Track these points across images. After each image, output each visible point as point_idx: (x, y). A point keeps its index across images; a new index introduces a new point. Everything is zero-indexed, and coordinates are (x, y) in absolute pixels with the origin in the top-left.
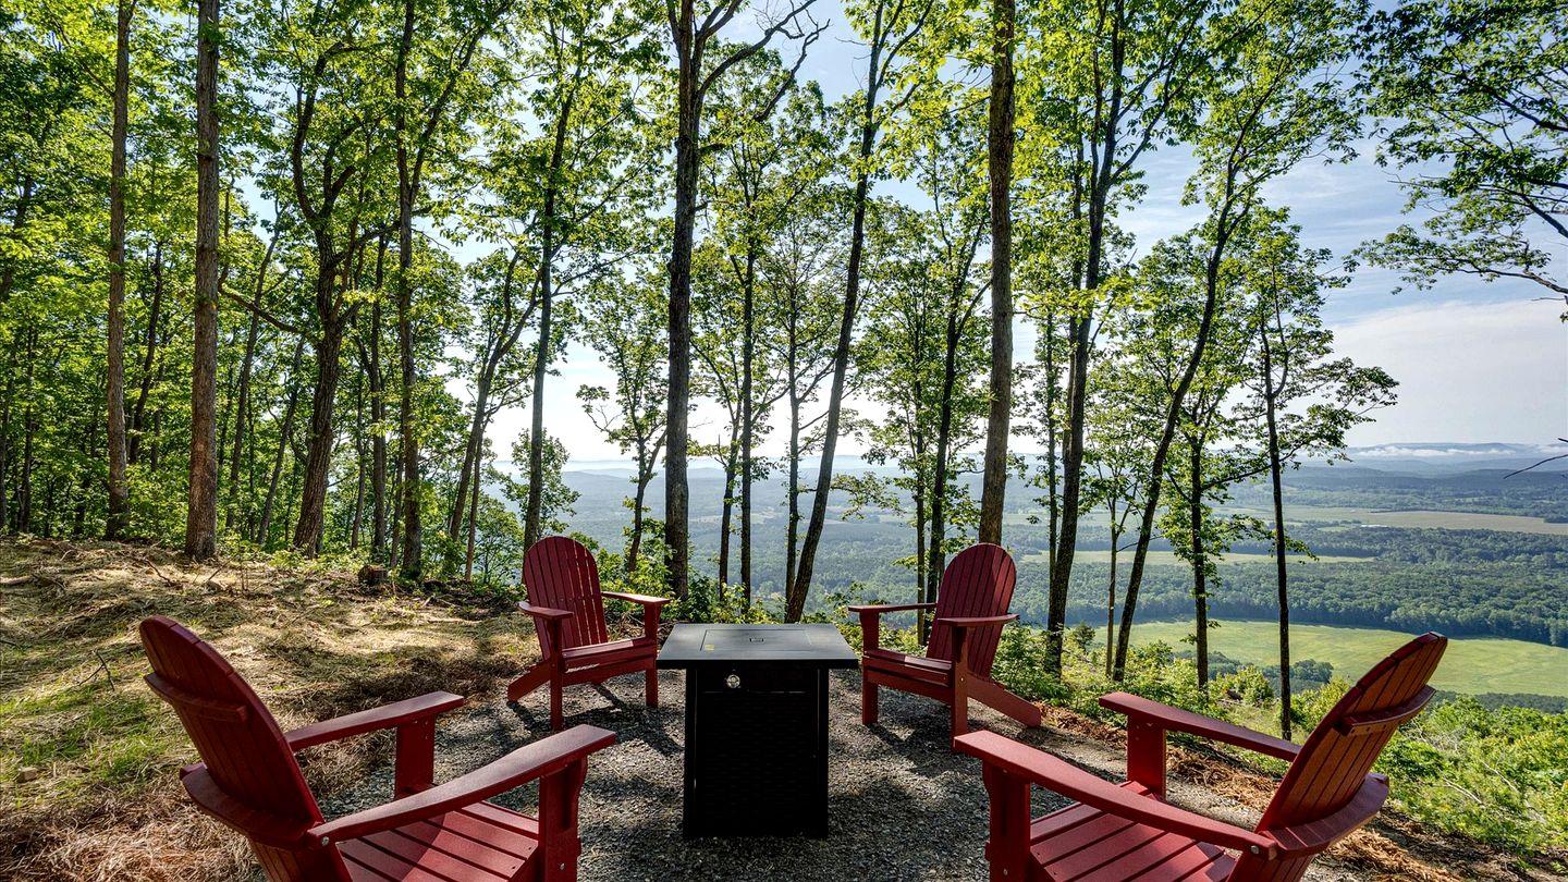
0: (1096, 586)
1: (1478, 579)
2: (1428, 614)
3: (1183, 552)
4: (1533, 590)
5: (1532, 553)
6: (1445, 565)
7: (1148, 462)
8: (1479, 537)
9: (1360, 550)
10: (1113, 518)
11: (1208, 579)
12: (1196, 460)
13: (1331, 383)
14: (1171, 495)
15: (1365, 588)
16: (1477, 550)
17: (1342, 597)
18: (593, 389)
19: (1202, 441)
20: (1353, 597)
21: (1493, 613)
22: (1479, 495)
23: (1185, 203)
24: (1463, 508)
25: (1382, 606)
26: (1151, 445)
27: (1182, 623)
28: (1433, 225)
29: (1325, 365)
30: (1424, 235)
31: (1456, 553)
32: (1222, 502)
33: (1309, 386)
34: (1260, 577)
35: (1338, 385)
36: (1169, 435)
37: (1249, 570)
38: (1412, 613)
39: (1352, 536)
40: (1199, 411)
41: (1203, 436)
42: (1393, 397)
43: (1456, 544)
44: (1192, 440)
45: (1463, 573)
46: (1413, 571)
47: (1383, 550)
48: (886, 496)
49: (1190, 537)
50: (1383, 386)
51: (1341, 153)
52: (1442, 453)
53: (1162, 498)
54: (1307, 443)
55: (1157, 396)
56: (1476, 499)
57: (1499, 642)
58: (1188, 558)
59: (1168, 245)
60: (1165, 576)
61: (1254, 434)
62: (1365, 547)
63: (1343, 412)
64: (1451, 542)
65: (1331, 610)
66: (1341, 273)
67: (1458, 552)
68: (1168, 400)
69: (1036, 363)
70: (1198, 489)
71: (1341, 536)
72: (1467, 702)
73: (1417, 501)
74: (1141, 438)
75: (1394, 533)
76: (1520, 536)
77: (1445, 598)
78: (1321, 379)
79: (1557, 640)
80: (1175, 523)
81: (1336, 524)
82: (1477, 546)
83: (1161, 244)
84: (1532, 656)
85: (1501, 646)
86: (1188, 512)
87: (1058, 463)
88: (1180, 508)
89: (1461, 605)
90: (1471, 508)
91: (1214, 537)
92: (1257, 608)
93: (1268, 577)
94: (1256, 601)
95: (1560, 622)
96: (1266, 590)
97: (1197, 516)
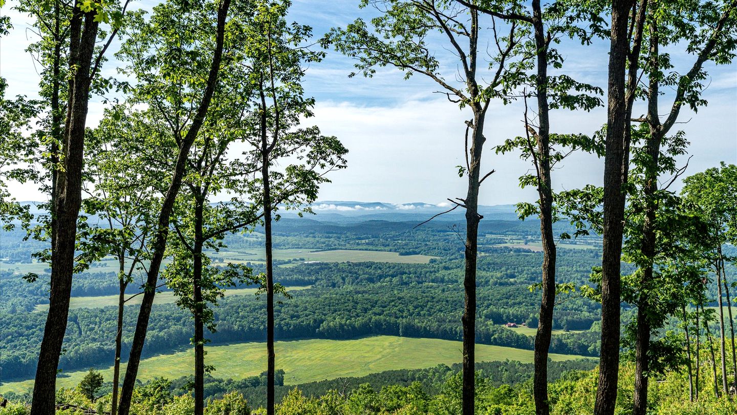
0: (108, 329)
1: (366, 296)
2: (340, 324)
4: (393, 301)
5: (393, 276)
6: (351, 288)
7: (155, 212)
8: (368, 267)
9: (303, 280)
10: (122, 268)
12: (199, 211)
13: (304, 147)
14: (176, 245)
15: (306, 309)
16: (367, 276)
17: (292, 317)
19: (205, 194)
20: (298, 317)
21: (374, 318)
22: (368, 238)
24: (360, 247)
25: (315, 321)
26: (159, 195)
27: (180, 353)
28: (377, 22)
29: (300, 130)
30: (371, 30)
31: (356, 279)
32: (217, 250)
33: (289, 148)
34: (239, 307)
35: (308, 149)
36: (176, 185)
37: (232, 302)
38: (331, 324)
39: (298, 270)
40: (203, 164)
41: (206, 188)
42: (345, 162)
43: (356, 273)
44: (196, 191)
45: (358, 292)
46: (332, 293)
47: (317, 280)
49: (192, 287)
50: (339, 152)
52: (350, 209)
53: (168, 250)
54: (286, 198)
55: (166, 146)
56: (367, 241)
57: (375, 338)
58: (190, 307)
60: (168, 313)
61: (246, 189)
62: (306, 278)
63: (311, 172)
64: (352, 271)
65: (285, 328)
66: (318, 49)
67: (357, 278)
68: (176, 151)
69: (42, 99)
70: (200, 238)
71: (292, 271)
72: (365, 389)
73: (336, 242)
74: (150, 188)
75: (323, 267)
76: (387, 265)
77: (349, 311)
78: (297, 143)
79: (403, 332)
80: (178, 273)
81: (289, 262)
82: (366, 273)
84: (391, 345)
85: (377, 340)
86: (190, 262)
88: (183, 259)
89: (358, 316)
90: (365, 247)
91: (211, 286)
92: (237, 332)
93: (245, 306)
94: (236, 327)
95: (404, 320)
96: (243, 317)
97: (198, 266)
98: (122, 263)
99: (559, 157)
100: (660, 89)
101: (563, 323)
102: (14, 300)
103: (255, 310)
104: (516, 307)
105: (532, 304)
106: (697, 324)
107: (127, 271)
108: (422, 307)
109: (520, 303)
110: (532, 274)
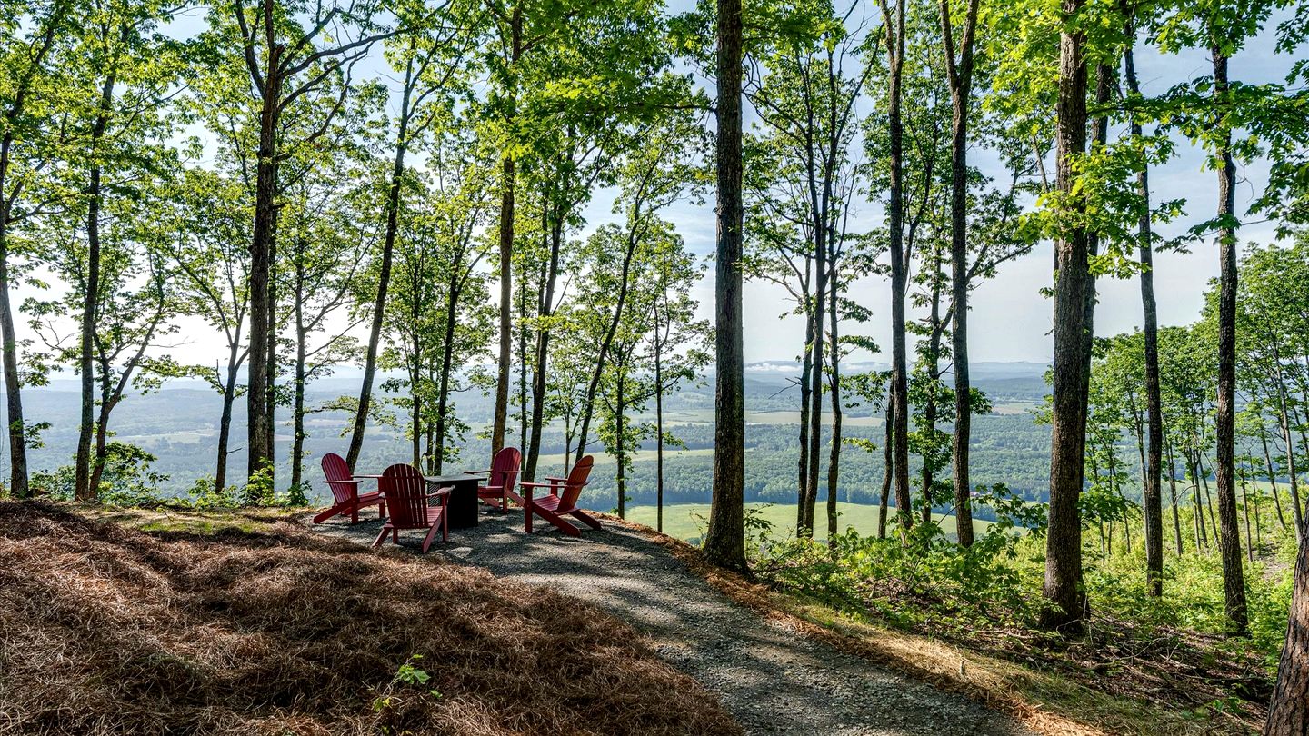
3: (611, 450)
10: (568, 426)
11: (625, 469)
12: (620, 385)
13: (699, 335)
14: (603, 409)
18: (44, 304)
23: (614, 212)
25: (757, 484)
29: (695, 323)
33: (688, 336)
35: (703, 337)
37: (673, 463)
38: (774, 488)
47: (759, 442)
48: (384, 414)
49: (616, 439)
51: (696, 199)
53: (596, 412)
58: (614, 454)
59: (607, 230)
70: (622, 405)
73: (780, 404)
75: (766, 429)
77: (793, 475)
79: (850, 498)
80: (606, 429)
83: (602, 227)
86: (615, 422)
87: (528, 387)
88: (609, 419)
91: (630, 438)
92: (677, 494)
93: (686, 468)
94: (677, 488)
95: (852, 486)
96: (684, 478)
97: (620, 424)
98: (568, 422)
99: (845, 353)
100: (941, 298)
101: (1036, 494)
102: (473, 457)
103: (696, 471)
104: (980, 475)
105: (999, 473)
106: (1111, 487)
107: (571, 429)
108: (872, 473)
109: (984, 471)
110: (1000, 439)
